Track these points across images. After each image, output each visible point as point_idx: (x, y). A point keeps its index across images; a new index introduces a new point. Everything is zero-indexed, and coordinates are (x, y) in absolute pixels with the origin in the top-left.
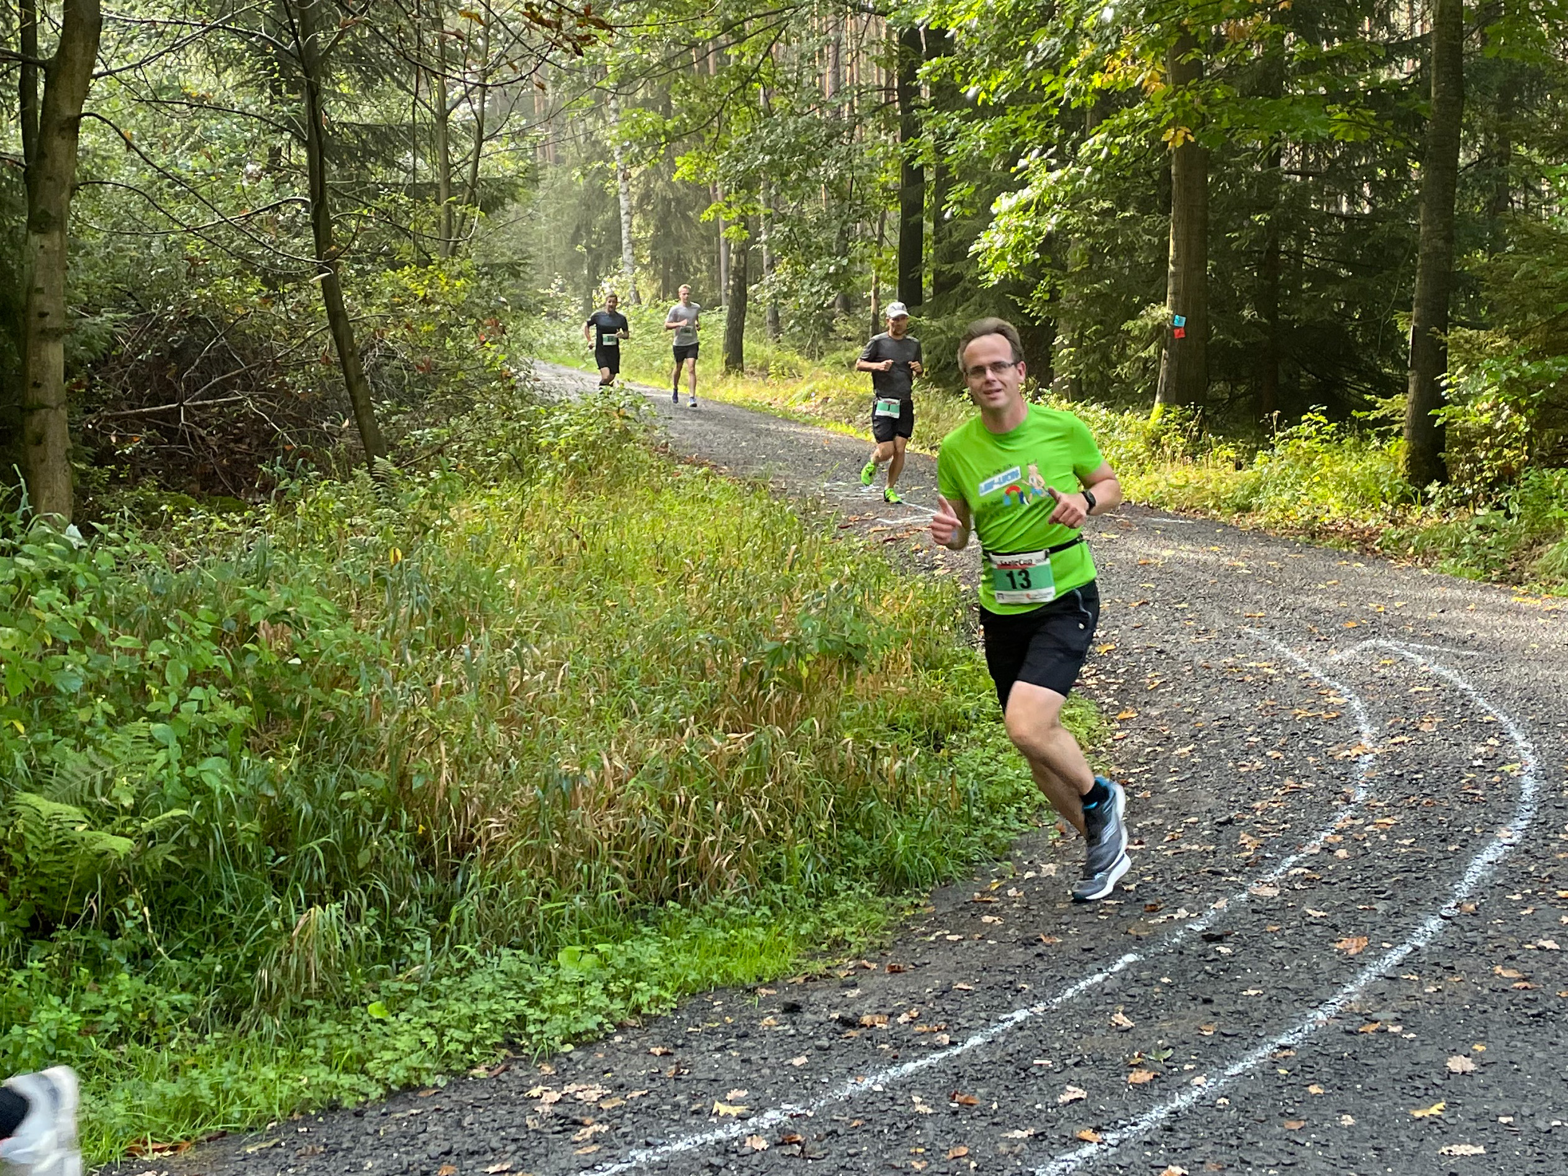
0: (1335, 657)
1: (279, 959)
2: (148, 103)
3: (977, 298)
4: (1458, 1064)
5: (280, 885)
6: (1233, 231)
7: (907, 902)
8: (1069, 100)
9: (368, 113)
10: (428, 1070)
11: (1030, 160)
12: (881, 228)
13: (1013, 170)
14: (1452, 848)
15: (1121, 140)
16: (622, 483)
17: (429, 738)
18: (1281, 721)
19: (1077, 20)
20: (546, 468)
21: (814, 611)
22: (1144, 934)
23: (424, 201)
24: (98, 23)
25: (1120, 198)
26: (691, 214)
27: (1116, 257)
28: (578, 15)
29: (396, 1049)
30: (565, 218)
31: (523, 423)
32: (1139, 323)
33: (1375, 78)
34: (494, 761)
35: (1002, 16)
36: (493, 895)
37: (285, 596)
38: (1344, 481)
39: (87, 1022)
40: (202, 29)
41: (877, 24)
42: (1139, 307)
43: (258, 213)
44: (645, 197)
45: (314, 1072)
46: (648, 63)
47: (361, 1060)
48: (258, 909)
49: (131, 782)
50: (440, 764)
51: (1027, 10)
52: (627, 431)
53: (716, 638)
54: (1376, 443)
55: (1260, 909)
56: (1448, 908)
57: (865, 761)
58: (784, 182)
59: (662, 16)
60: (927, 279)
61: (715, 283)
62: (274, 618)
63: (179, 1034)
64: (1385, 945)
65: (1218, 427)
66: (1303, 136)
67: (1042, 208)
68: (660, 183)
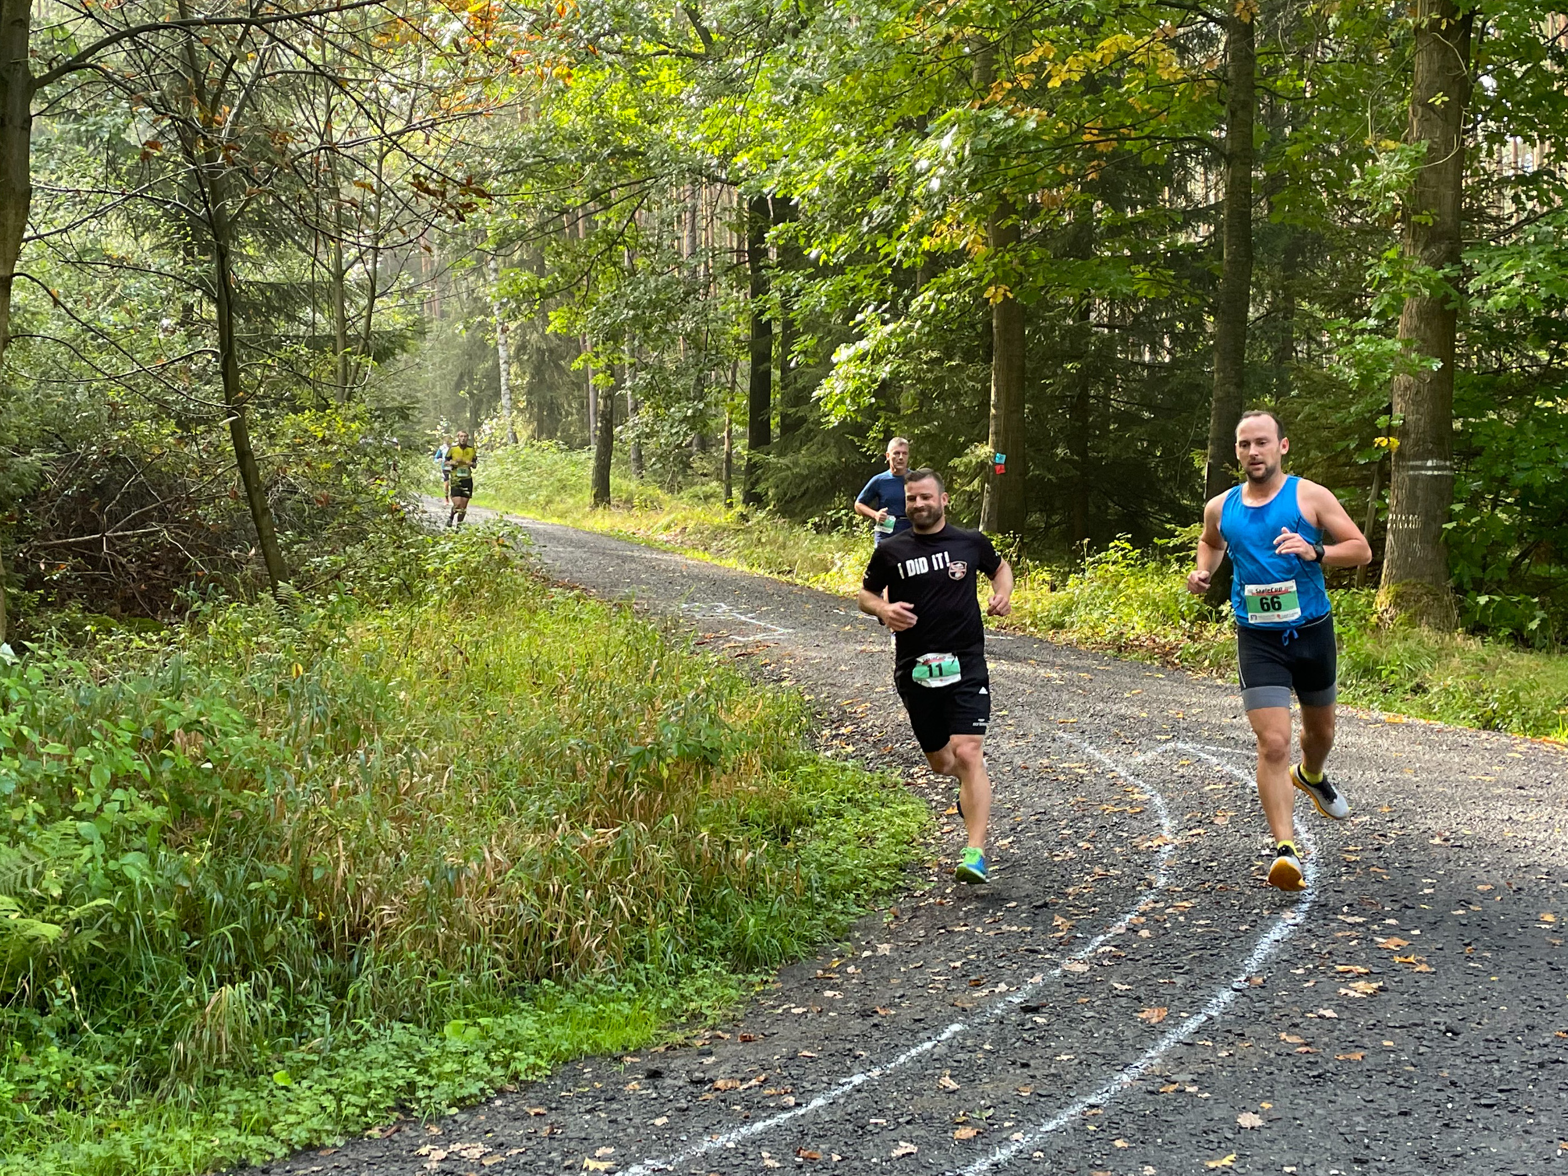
0: (1140, 759)
1: (193, 1033)
2: (73, 264)
3: (819, 438)
4: (1247, 1120)
5: (194, 967)
6: (1048, 378)
7: (758, 979)
8: (900, 262)
9: (272, 273)
10: (329, 1133)
11: (866, 315)
12: (734, 375)
13: (851, 323)
14: (1243, 928)
15: (948, 297)
16: (502, 604)
17: (328, 835)
18: (1092, 816)
19: (909, 189)
20: (433, 591)
21: (673, 718)
22: (968, 1006)
23: (323, 352)
24: (28, 193)
25: (946, 348)
26: (563, 363)
27: (944, 401)
28: (460, 185)
29: (299, 1113)
30: (450, 367)
31: (412, 550)
32: (965, 460)
33: (1174, 242)
34: (387, 855)
35: (840, 186)
36: (386, 974)
37: (198, 706)
38: (1146, 601)
39: (21, 1091)
40: (122, 198)
41: (729, 193)
42: (965, 446)
43: (173, 362)
44: (522, 348)
45: (225, 1134)
46: (524, 227)
47: (267, 1123)
48: (174, 988)
49: (59, 874)
50: (338, 857)
51: (863, 181)
52: (506, 559)
53: (586, 744)
54: (1176, 567)
55: (1072, 983)
56: (1239, 982)
57: (720, 854)
58: (646, 335)
59: (536, 185)
60: (775, 421)
61: (585, 425)
62: (188, 727)
63: (104, 1101)
64: (1183, 1014)
65: (1035, 552)
66: (1110, 293)
67: (877, 358)
68: (535, 335)
